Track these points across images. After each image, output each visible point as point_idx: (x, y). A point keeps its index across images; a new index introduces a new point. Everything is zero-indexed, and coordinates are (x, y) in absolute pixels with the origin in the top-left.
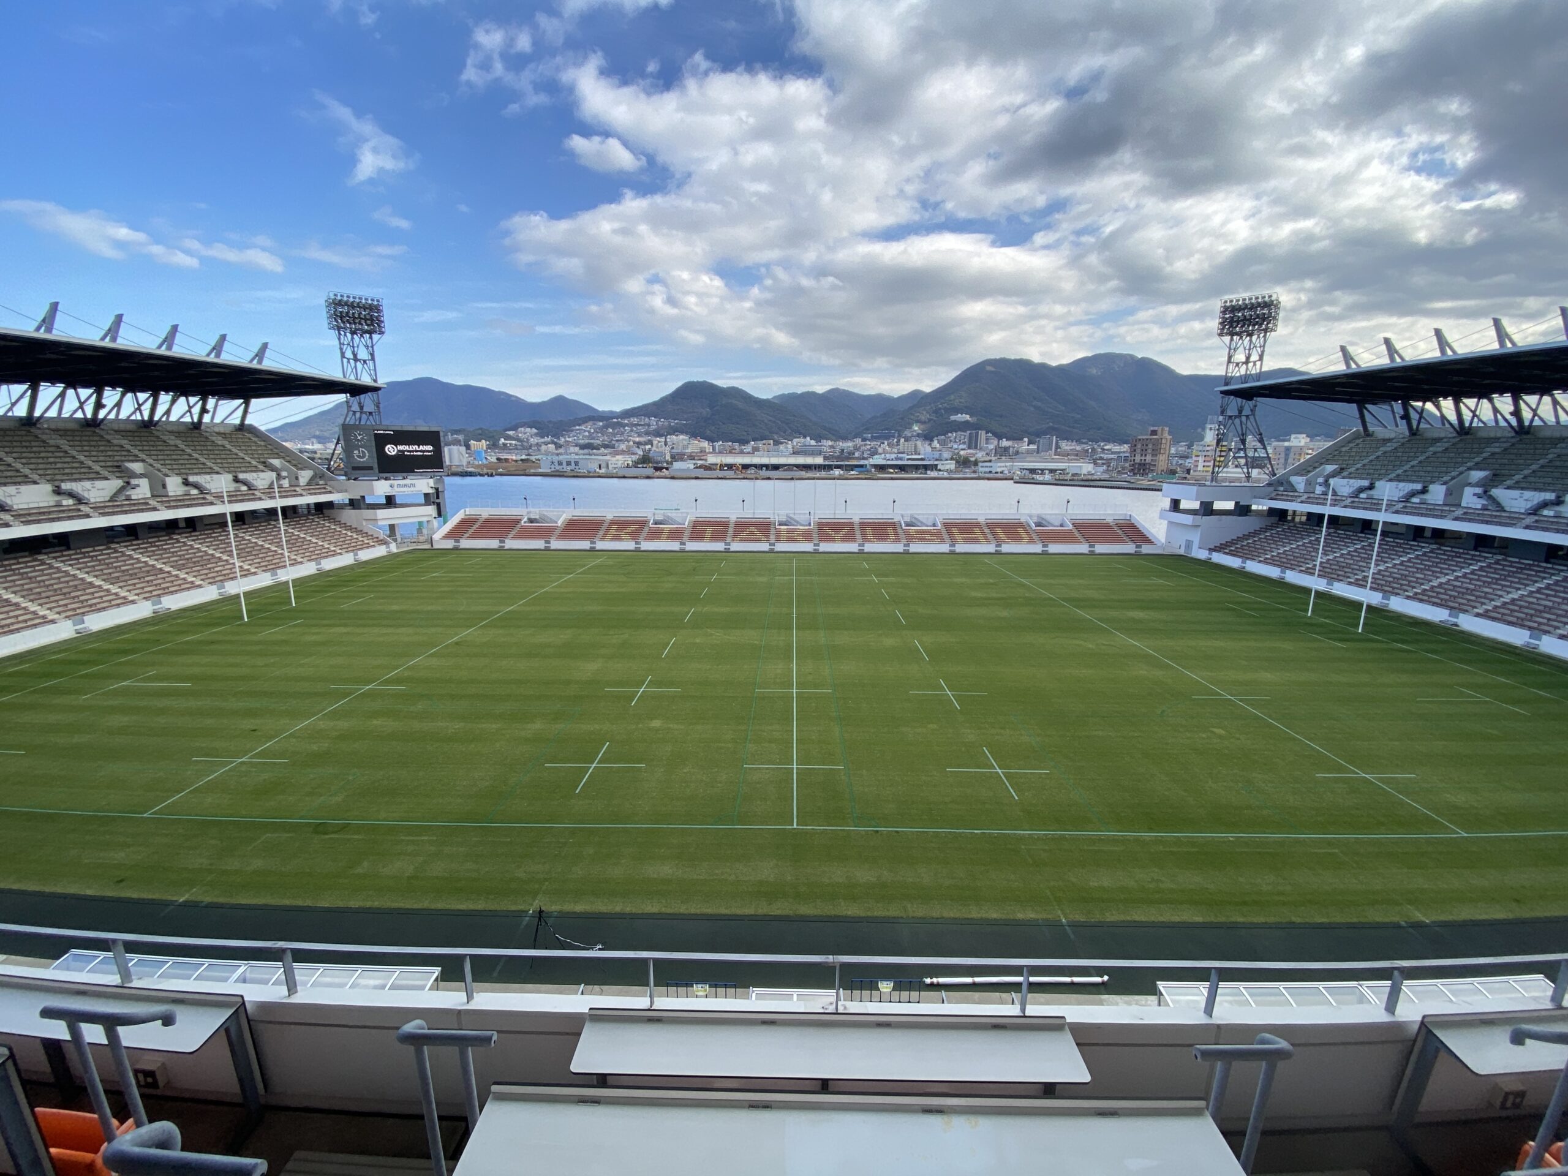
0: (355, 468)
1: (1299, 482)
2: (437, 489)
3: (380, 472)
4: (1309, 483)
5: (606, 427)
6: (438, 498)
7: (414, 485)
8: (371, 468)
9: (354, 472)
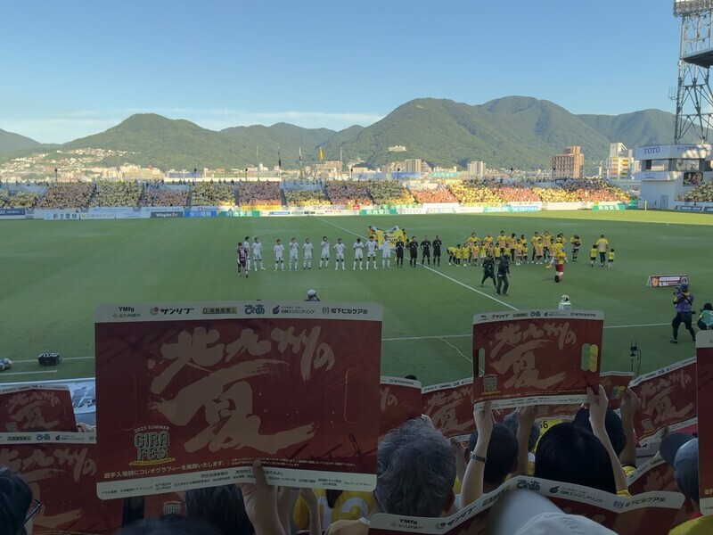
5: (50, 158)
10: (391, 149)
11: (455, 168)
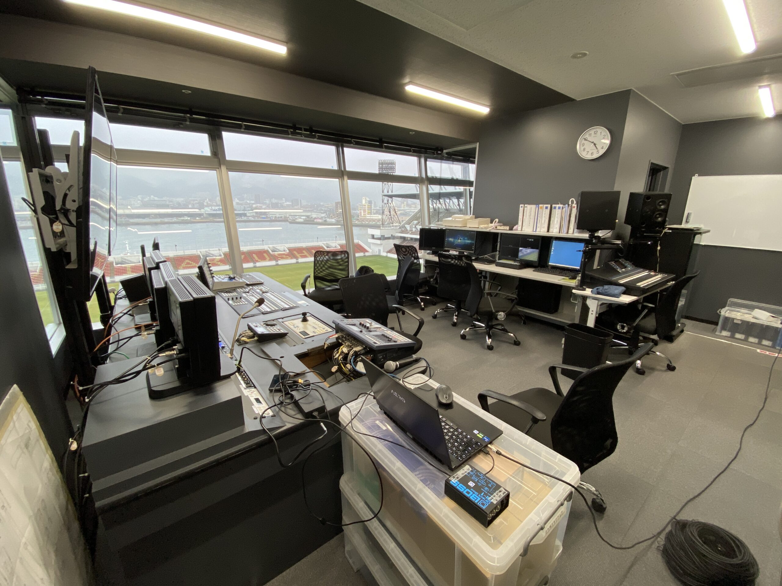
1: (408, 227)
4: (410, 227)
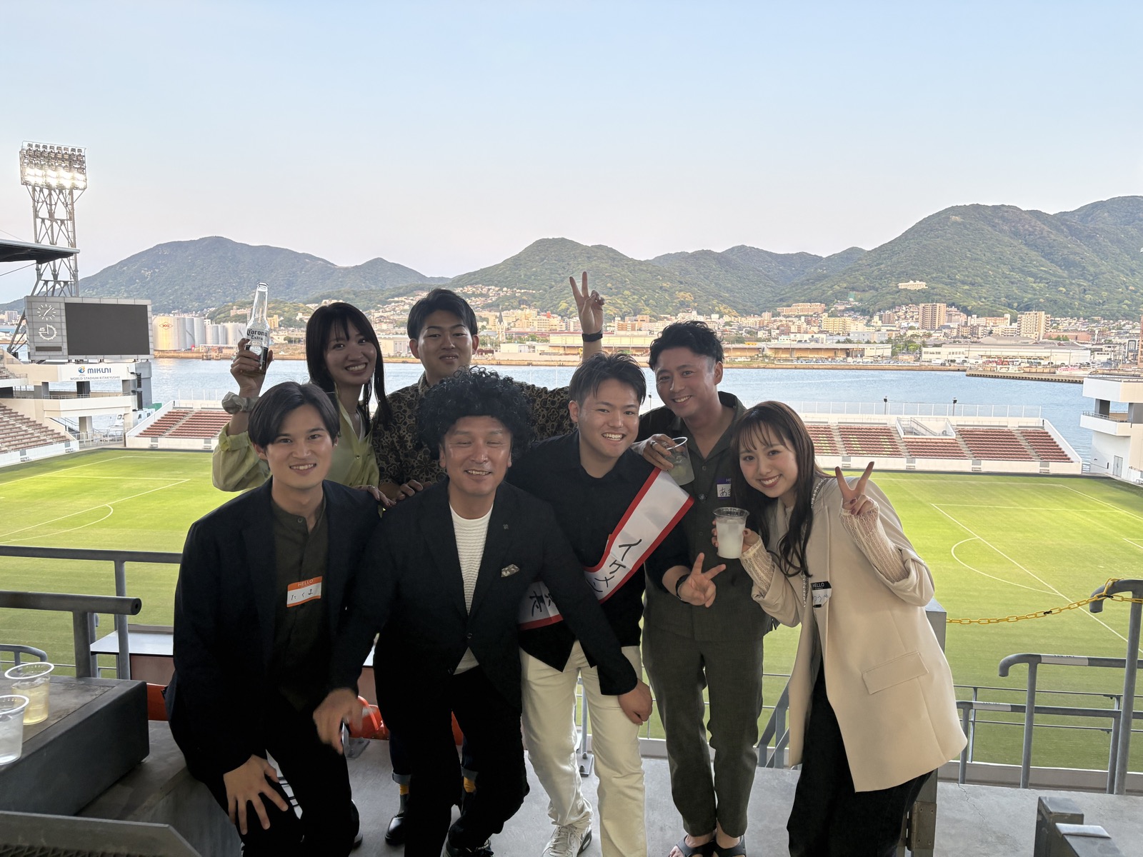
0: (39, 349)
2: (139, 376)
3: (69, 354)
6: (139, 386)
7: (109, 370)
8: (59, 349)
9: (37, 353)
10: (902, 286)
11: (1008, 316)
